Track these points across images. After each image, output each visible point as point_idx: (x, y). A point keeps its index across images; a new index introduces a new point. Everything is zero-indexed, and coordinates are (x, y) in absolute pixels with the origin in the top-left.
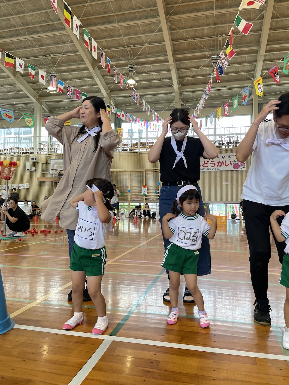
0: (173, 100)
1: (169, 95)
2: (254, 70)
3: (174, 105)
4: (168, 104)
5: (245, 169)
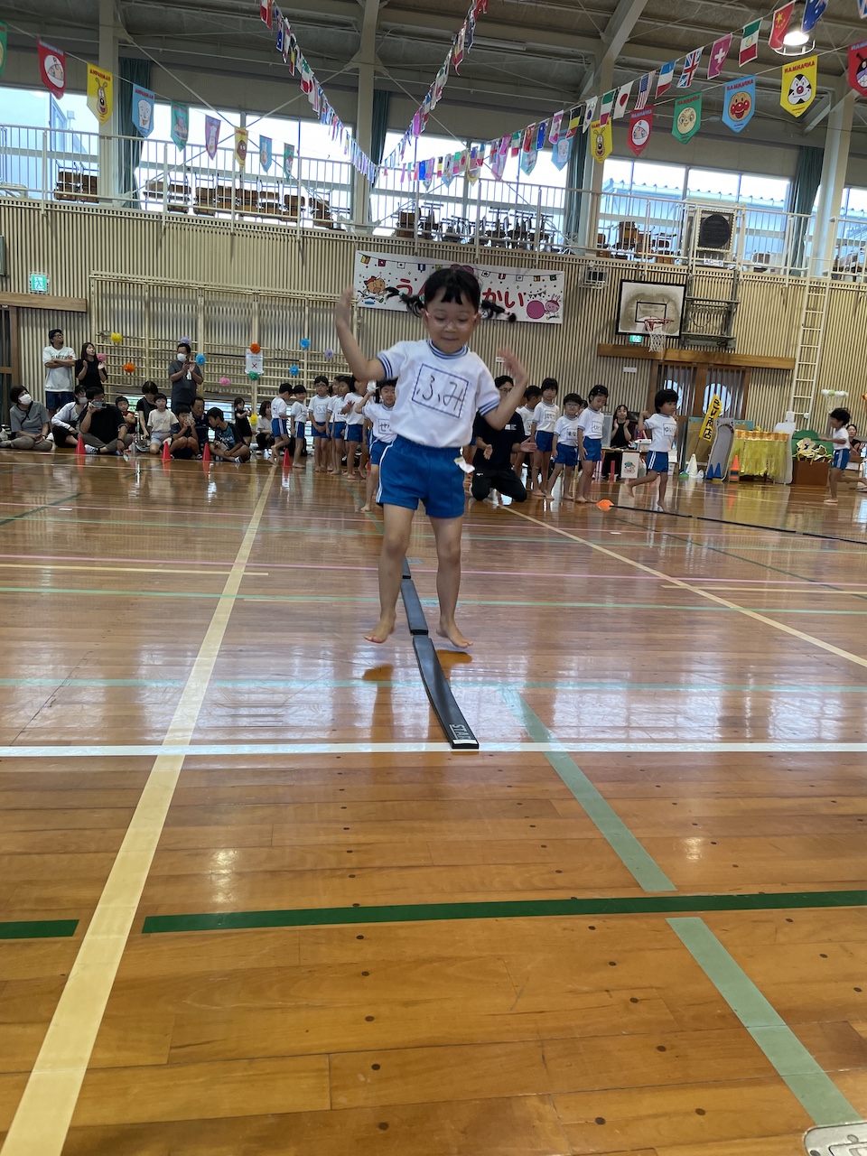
0: (353, 53)
2: (612, 9)
5: (559, 321)
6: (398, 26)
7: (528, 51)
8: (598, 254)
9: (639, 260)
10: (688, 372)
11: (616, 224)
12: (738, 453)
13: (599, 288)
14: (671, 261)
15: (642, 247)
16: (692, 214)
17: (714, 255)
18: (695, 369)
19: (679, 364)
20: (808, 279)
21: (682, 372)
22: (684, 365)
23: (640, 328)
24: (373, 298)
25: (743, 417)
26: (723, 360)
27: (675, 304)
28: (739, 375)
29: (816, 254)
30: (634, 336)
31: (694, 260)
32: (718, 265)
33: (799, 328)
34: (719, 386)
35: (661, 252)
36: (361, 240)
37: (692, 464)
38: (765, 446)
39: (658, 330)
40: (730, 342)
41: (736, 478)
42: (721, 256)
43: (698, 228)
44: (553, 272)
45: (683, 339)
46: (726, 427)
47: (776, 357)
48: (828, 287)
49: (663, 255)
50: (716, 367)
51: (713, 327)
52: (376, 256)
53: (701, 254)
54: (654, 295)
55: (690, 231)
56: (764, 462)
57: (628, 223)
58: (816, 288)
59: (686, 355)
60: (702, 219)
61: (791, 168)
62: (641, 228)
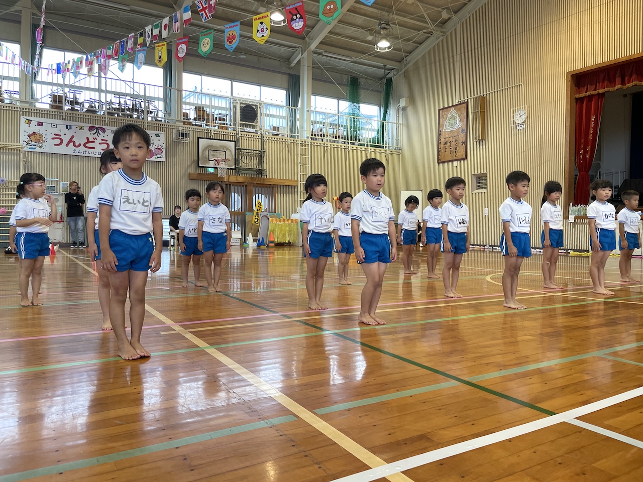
5: (164, 160)
8: (184, 123)
9: (208, 127)
10: (243, 188)
11: (193, 107)
12: (273, 231)
13: (186, 142)
14: (227, 128)
15: (209, 120)
16: (235, 104)
17: (250, 126)
18: (246, 186)
19: (237, 184)
20: (299, 140)
21: (239, 188)
22: (240, 184)
23: (212, 164)
24: (35, 146)
25: (275, 212)
26: (261, 181)
27: (231, 151)
28: (271, 189)
29: (302, 127)
30: (210, 169)
31: (239, 128)
32: (252, 131)
33: (298, 164)
34: (260, 195)
35: (221, 124)
36: (24, 110)
37: (250, 238)
38: (287, 226)
39: (223, 165)
40: (263, 172)
41: (273, 245)
42: (254, 127)
43: (239, 112)
44: (157, 132)
45: (238, 170)
46: (266, 218)
47: (288, 180)
48: (310, 144)
49: (222, 125)
50: (257, 185)
51: (253, 164)
52: (35, 120)
53: (243, 125)
54: (218, 146)
55: (235, 113)
56: (287, 235)
57: (200, 107)
58: (304, 144)
59: (241, 179)
60: (241, 107)
61: (286, 85)
62: (208, 110)
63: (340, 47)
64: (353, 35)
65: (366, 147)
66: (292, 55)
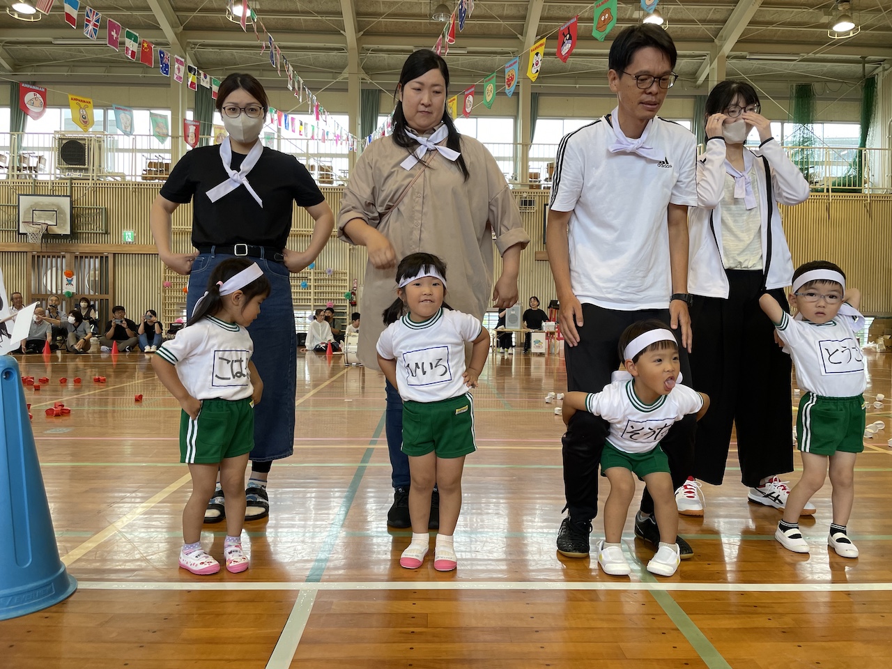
0: (343, 68)
1: (334, 53)
2: (524, 18)
3: (347, 78)
4: (331, 74)
6: (375, 46)
7: (468, 53)
8: (530, 187)
61: (690, 113)
63: (778, 42)
64: (798, 19)
65: (825, 193)
66: (700, 67)
